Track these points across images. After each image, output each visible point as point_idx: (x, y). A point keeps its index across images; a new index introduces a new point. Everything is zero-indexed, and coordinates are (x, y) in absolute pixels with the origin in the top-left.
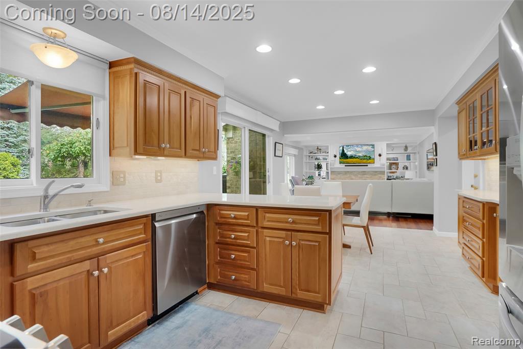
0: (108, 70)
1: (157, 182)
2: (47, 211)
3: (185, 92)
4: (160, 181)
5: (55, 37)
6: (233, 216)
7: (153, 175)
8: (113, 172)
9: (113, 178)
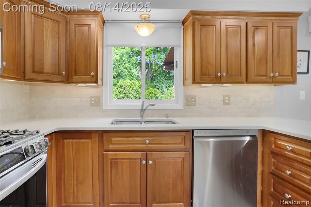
0: (182, 27)
1: (224, 105)
2: (143, 118)
3: (247, 23)
4: (228, 104)
5: (145, 19)
6: (289, 148)
7: (222, 98)
8: (186, 96)
9: (186, 100)
